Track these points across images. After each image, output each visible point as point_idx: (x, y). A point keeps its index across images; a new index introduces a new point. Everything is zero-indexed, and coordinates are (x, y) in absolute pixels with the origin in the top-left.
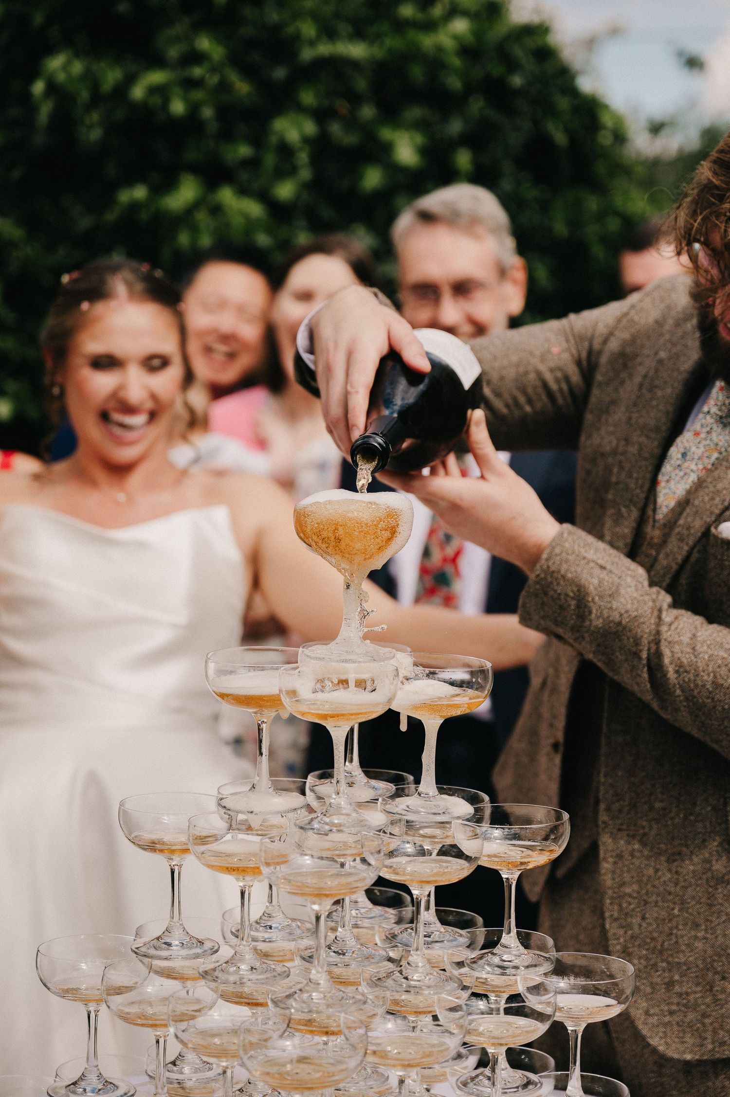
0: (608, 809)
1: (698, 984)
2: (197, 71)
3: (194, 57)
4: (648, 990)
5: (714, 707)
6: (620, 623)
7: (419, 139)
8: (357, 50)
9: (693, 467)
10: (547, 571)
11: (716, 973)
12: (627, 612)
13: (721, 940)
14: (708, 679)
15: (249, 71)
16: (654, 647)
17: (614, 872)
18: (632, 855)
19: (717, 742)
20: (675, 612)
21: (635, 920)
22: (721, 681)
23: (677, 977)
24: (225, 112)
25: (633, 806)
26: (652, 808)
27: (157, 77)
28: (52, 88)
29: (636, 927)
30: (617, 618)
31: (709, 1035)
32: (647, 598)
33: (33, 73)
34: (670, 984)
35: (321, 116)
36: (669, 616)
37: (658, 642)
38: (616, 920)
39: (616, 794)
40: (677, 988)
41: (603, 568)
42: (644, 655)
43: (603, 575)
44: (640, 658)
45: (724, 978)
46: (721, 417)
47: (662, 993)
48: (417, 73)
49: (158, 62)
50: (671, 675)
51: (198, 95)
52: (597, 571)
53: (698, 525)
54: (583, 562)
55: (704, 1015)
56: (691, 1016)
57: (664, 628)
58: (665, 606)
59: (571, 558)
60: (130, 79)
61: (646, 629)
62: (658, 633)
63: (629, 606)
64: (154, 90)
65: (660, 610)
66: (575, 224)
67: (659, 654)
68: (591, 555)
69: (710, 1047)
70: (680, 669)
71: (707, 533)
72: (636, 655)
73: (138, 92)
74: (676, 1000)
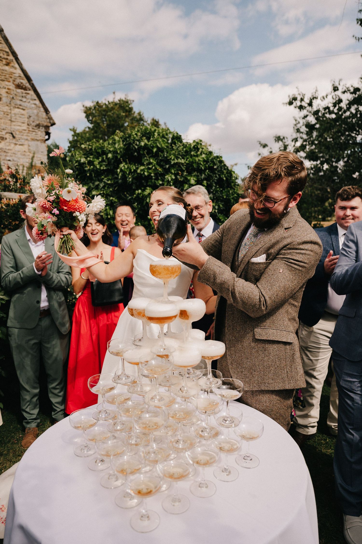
0: (227, 329)
1: (249, 372)
2: (150, 166)
3: (150, 163)
4: (237, 372)
5: (248, 303)
6: (224, 281)
7: (195, 179)
8: (183, 161)
9: (247, 247)
10: (206, 267)
11: (253, 370)
12: (226, 278)
13: (254, 362)
14: (247, 296)
15: (161, 166)
16: (233, 287)
17: (229, 344)
18: (233, 340)
19: (247, 311)
20: (238, 278)
21: (234, 356)
22: (250, 296)
23: (243, 370)
24: (156, 174)
25: (233, 329)
26: (237, 330)
27: (142, 168)
28: (121, 170)
29: (234, 357)
30: (224, 280)
31: (252, 384)
32: (231, 275)
33: (118, 167)
34: (242, 372)
35: (176, 175)
36: (237, 279)
37: (234, 286)
38: (229, 355)
39: (229, 326)
40: (244, 373)
41: (220, 267)
42: (230, 289)
43: (220, 269)
44: (229, 290)
45: (255, 371)
46: (254, 235)
47: (240, 373)
48: (195, 166)
49: (143, 165)
50: (237, 295)
51: (150, 171)
52: (219, 268)
53: (247, 260)
54: (215, 265)
55: (250, 380)
56: (247, 380)
57: (235, 283)
58: (235, 277)
59: (212, 264)
60: (138, 168)
61: (231, 283)
62: (234, 284)
63: (227, 277)
64: (141, 170)
65: (234, 278)
66: (227, 196)
67: (234, 289)
68: (217, 264)
69: (252, 387)
70: (240, 293)
71: (249, 262)
72: (228, 289)
73: (139, 171)
74: (244, 375)
